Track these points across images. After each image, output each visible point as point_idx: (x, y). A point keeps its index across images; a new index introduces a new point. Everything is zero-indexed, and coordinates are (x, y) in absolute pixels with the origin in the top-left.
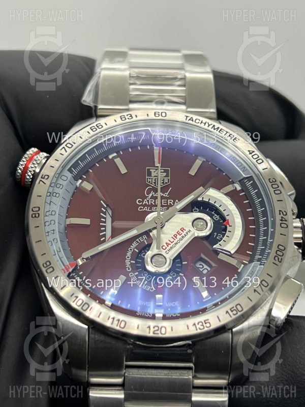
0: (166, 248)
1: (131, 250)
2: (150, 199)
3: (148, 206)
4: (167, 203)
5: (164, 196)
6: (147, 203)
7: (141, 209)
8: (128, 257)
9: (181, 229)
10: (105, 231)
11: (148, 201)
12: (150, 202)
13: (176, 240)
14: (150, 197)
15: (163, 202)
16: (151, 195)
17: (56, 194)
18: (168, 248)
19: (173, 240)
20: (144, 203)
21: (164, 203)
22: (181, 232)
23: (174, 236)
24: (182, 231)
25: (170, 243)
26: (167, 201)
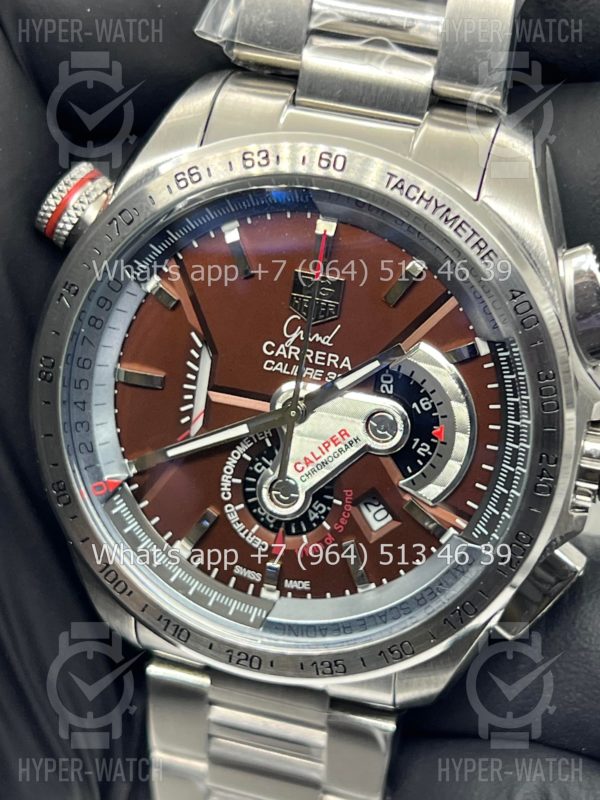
0: (303, 468)
1: (236, 455)
2: (292, 345)
3: (285, 361)
4: (326, 361)
5: (323, 342)
6: (284, 353)
7: (269, 365)
8: (228, 470)
9: (340, 433)
10: (191, 401)
11: (287, 349)
12: (290, 352)
13: (327, 455)
14: (292, 340)
15: (317, 357)
16: (295, 335)
17: (97, 320)
18: (306, 471)
19: (320, 453)
20: (278, 352)
21: (319, 360)
22: (340, 439)
23: (324, 445)
24: (342, 436)
25: (312, 458)
26: (326, 357)
